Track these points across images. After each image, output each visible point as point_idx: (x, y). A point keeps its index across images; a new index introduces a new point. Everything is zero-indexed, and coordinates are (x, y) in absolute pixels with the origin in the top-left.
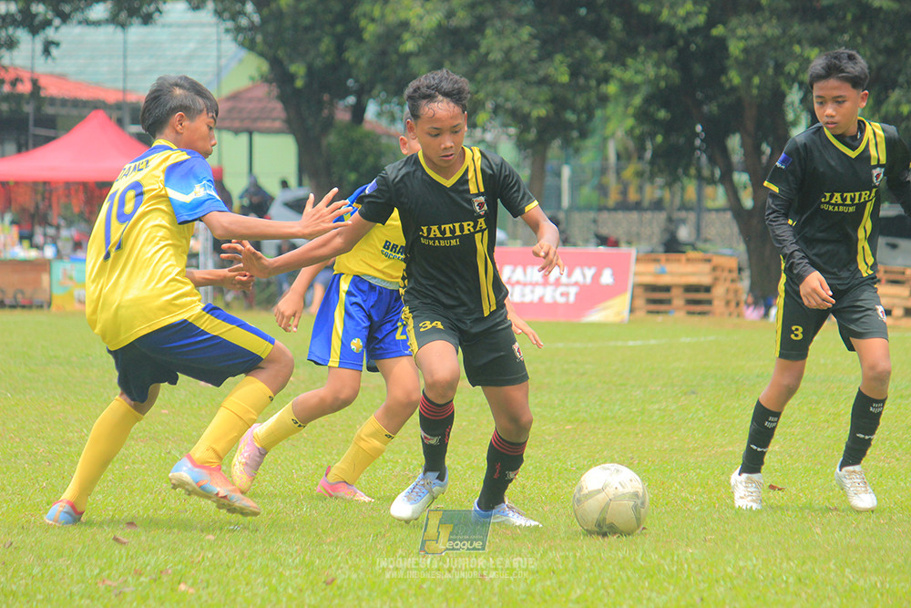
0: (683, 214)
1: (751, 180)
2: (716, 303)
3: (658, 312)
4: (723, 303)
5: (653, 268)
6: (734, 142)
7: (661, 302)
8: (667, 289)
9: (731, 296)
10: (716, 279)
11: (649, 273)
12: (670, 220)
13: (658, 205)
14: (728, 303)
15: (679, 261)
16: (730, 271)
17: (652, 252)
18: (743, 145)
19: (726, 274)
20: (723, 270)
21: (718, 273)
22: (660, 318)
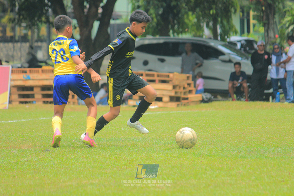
0: (39, 44)
1: (78, 24)
3: (26, 102)
5: (22, 76)
6: (68, 1)
7: (28, 96)
8: (31, 88)
11: (20, 80)
12: (31, 47)
13: (24, 39)
15: (38, 72)
17: (22, 67)
18: (73, 3)
22: (27, 106)
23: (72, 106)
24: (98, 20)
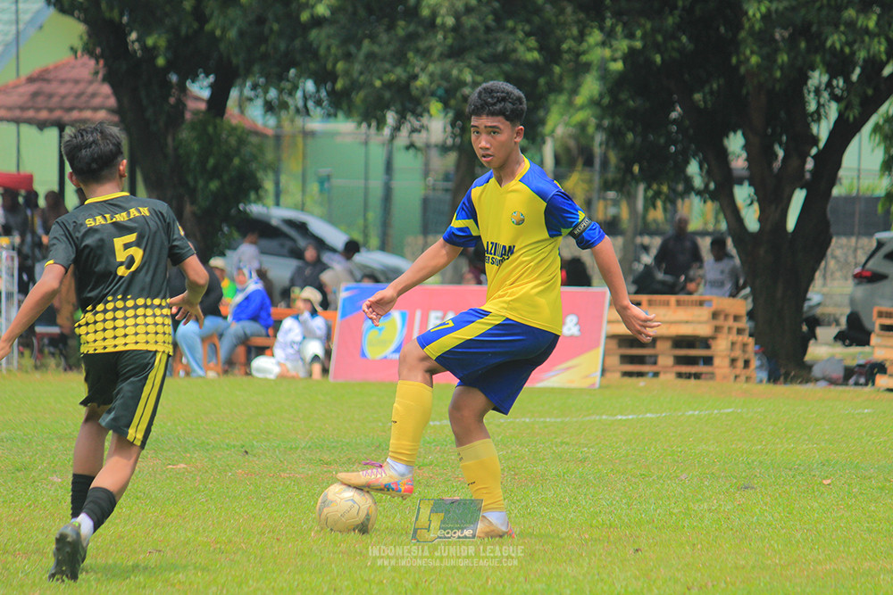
1: (756, 194)
2: (717, 361)
3: (640, 374)
4: (727, 362)
6: (735, 143)
7: (640, 360)
9: (738, 353)
10: (717, 329)
14: (733, 361)
15: (667, 304)
16: (736, 318)
18: (746, 147)
19: (731, 322)
20: (726, 316)
21: (720, 322)
22: (641, 382)
23: (745, 386)
24: (802, 188)
